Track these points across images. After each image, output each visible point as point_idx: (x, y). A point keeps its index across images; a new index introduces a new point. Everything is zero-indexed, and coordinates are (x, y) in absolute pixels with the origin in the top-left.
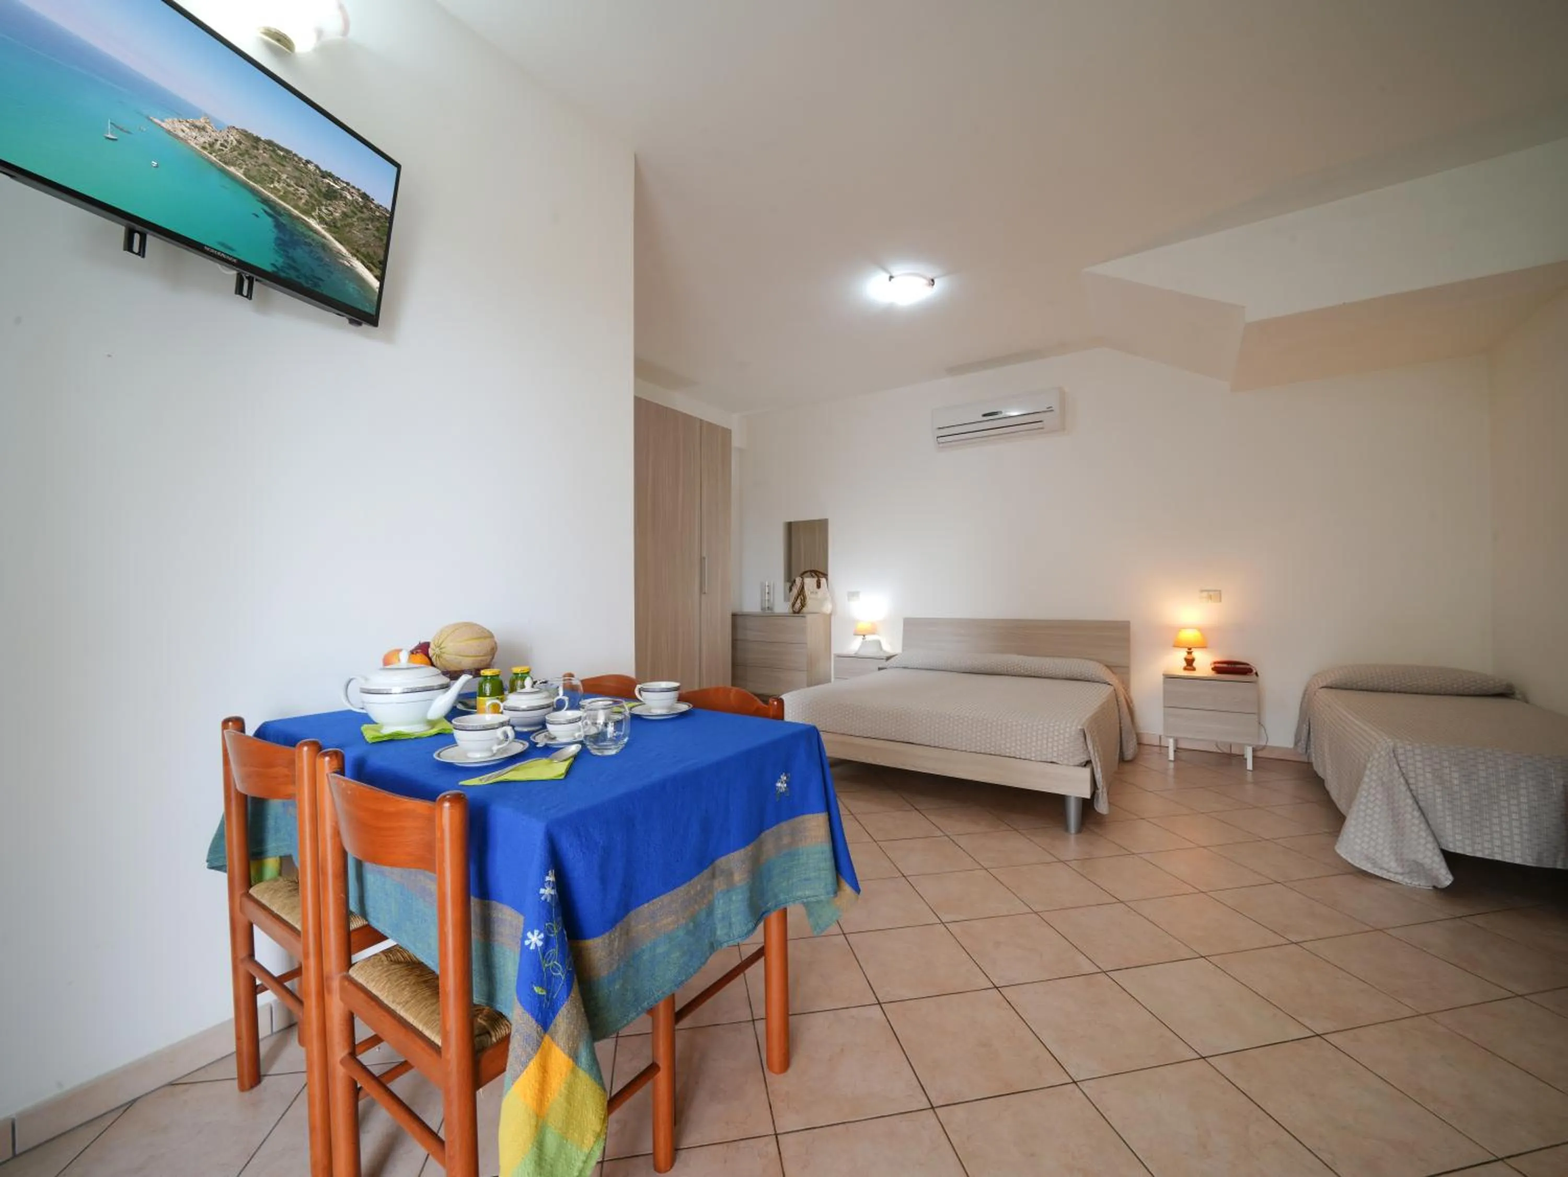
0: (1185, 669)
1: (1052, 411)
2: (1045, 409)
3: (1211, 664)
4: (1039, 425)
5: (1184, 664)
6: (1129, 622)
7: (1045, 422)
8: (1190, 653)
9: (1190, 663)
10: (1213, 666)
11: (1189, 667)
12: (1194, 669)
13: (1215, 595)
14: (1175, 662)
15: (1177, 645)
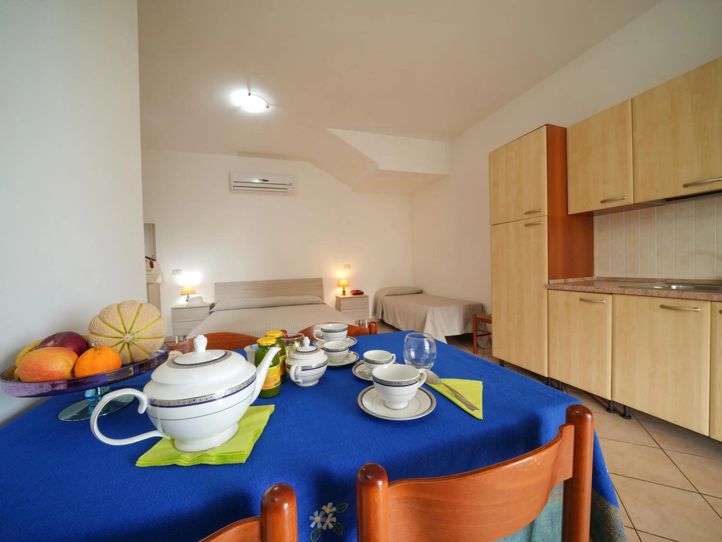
0: (343, 295)
1: (291, 185)
2: (289, 184)
3: (351, 293)
4: (285, 190)
5: (342, 293)
6: (322, 278)
7: (288, 189)
8: (344, 289)
9: (344, 292)
10: (352, 293)
11: (344, 294)
12: (345, 295)
13: (348, 266)
14: (339, 292)
15: (339, 286)
